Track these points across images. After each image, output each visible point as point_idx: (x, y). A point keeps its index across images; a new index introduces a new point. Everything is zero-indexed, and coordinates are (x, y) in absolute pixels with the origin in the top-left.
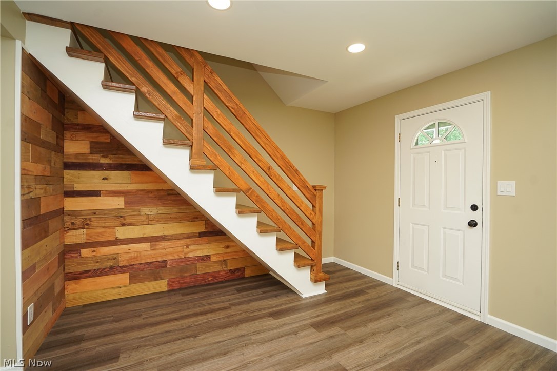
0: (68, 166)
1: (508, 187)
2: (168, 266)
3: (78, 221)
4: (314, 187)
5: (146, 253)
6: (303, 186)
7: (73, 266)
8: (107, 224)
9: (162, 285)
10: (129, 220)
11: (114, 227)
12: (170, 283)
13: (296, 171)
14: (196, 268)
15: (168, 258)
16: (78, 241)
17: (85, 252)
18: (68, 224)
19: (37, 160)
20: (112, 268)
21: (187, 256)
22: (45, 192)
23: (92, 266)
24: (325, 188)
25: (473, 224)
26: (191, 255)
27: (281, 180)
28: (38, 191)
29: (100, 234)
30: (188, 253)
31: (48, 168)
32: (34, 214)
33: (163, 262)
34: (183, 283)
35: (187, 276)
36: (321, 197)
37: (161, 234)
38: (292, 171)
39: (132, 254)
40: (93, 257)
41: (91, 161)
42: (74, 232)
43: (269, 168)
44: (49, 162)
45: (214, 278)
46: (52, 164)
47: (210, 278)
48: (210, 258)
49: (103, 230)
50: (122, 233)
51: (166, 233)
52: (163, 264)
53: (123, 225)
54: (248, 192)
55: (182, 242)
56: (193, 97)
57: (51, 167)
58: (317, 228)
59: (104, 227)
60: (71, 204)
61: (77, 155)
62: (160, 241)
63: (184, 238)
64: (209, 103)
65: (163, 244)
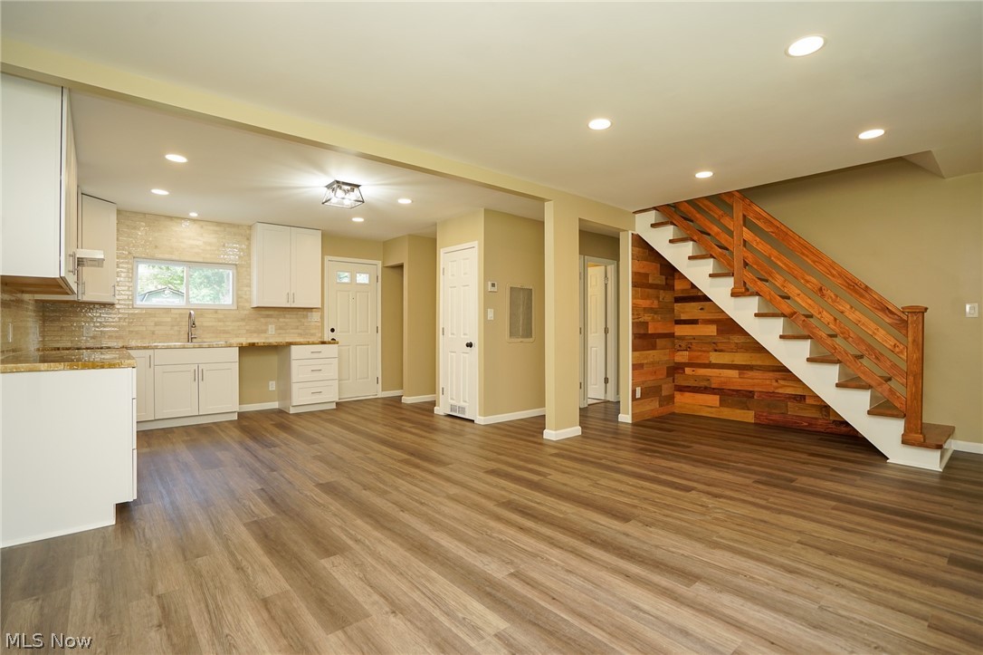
0: (678, 300)
2: (755, 397)
3: (683, 344)
5: (734, 380)
7: (680, 381)
8: (704, 349)
9: (748, 416)
10: (720, 346)
11: (708, 352)
12: (757, 416)
14: (787, 406)
15: (756, 389)
16: (683, 361)
17: (688, 371)
18: (677, 346)
19: (644, 297)
20: (706, 388)
21: (776, 391)
22: (653, 318)
23: (692, 383)
26: (780, 391)
28: (646, 318)
29: (698, 357)
30: (777, 388)
31: (656, 302)
32: (642, 332)
33: (751, 392)
34: (771, 420)
35: (776, 414)
37: (748, 363)
39: (722, 379)
40: (693, 375)
41: (692, 295)
42: (680, 353)
44: (658, 298)
45: (810, 425)
46: (661, 299)
47: (805, 424)
48: (805, 399)
49: (700, 353)
50: (715, 358)
51: (754, 363)
52: (751, 395)
53: (716, 351)
55: (771, 374)
56: (733, 232)
57: (659, 301)
59: (701, 351)
60: (680, 330)
61: (683, 290)
62: (747, 370)
63: (773, 371)
64: (747, 234)
65: (751, 374)
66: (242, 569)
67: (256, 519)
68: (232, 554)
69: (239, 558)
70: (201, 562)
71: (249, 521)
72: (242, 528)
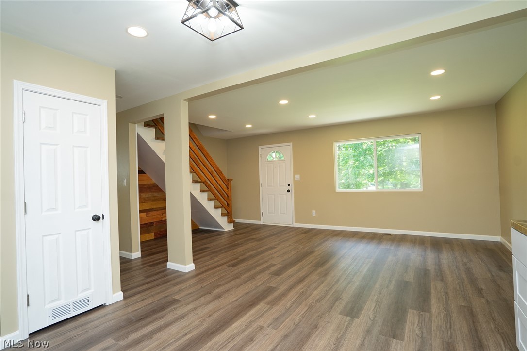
1: (298, 177)
2: (154, 225)
4: (228, 179)
5: (144, 218)
6: (223, 179)
9: (151, 236)
12: (155, 235)
13: (222, 173)
15: (154, 221)
21: (162, 220)
24: (232, 180)
25: (289, 191)
27: (216, 177)
30: (163, 218)
33: (152, 223)
34: (161, 235)
36: (231, 184)
37: (151, 208)
38: (219, 173)
43: (212, 172)
51: (153, 207)
54: (205, 183)
55: (160, 211)
58: (230, 198)
62: (150, 211)
65: (151, 213)
66: (445, 292)
67: (421, 313)
68: (446, 299)
69: (444, 297)
70: (462, 303)
71: (426, 313)
72: (433, 310)
